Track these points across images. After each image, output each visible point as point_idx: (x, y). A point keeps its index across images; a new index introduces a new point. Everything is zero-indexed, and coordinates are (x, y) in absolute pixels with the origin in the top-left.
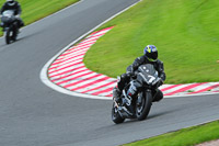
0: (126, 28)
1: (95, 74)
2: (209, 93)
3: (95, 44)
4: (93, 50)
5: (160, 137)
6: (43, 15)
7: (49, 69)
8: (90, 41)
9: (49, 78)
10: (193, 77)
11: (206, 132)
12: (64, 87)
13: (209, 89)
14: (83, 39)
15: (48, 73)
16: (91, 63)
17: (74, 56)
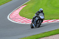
0: (31, 5)
1: (22, 17)
2: (53, 22)
3: (22, 9)
4: (22, 11)
6: (8, 1)
7: (10, 16)
8: (21, 8)
9: (10, 18)
10: (49, 18)
12: (14, 21)
13: (53, 21)
14: (19, 8)
15: (9, 17)
16: (21, 14)
17: (17, 12)
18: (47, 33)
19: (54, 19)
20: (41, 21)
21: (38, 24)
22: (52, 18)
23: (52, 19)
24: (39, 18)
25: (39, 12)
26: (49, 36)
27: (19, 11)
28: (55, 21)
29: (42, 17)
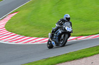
0: (24, 12)
1: (10, 33)
4: (9, 22)
20: (67, 36)
21: (62, 40)
24: (63, 31)
25: (63, 21)
29: (68, 29)
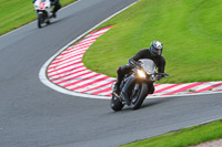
2: (211, 92)
3: (94, 43)
5: (161, 137)
7: (47, 69)
8: (89, 40)
9: (48, 77)
11: (208, 132)
12: (64, 87)
13: (210, 89)
14: (83, 38)
15: (47, 73)
16: (90, 62)
17: (73, 55)
18: (190, 133)
19: (216, 80)
22: (207, 76)
23: (209, 80)
26: (199, 143)
27: (83, 50)
28: (218, 88)
